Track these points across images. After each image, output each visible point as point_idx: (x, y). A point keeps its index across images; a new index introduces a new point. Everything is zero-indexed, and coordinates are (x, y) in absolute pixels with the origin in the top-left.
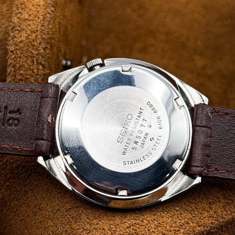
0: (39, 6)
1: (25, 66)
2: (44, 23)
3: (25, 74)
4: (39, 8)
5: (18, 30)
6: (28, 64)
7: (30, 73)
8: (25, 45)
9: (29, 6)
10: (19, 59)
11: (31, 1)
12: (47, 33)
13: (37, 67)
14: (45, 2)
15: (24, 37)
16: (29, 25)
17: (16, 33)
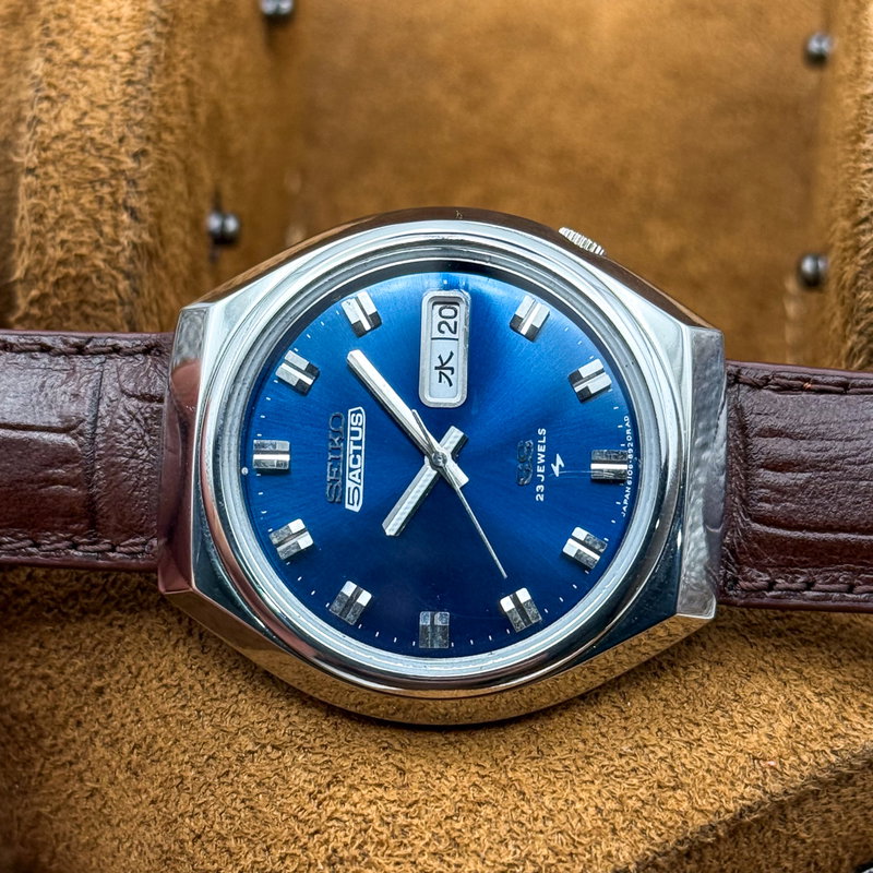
0: (118, 20)
1: (73, 215)
2: (132, 75)
3: (75, 243)
4: (117, 27)
5: (48, 98)
6: (82, 209)
7: (90, 237)
8: (71, 146)
9: (83, 22)
10: (52, 193)
11: (90, 8)
12: (142, 105)
13: (114, 218)
14: (137, 8)
15: (68, 120)
16: (85, 83)
17: (41, 110)
